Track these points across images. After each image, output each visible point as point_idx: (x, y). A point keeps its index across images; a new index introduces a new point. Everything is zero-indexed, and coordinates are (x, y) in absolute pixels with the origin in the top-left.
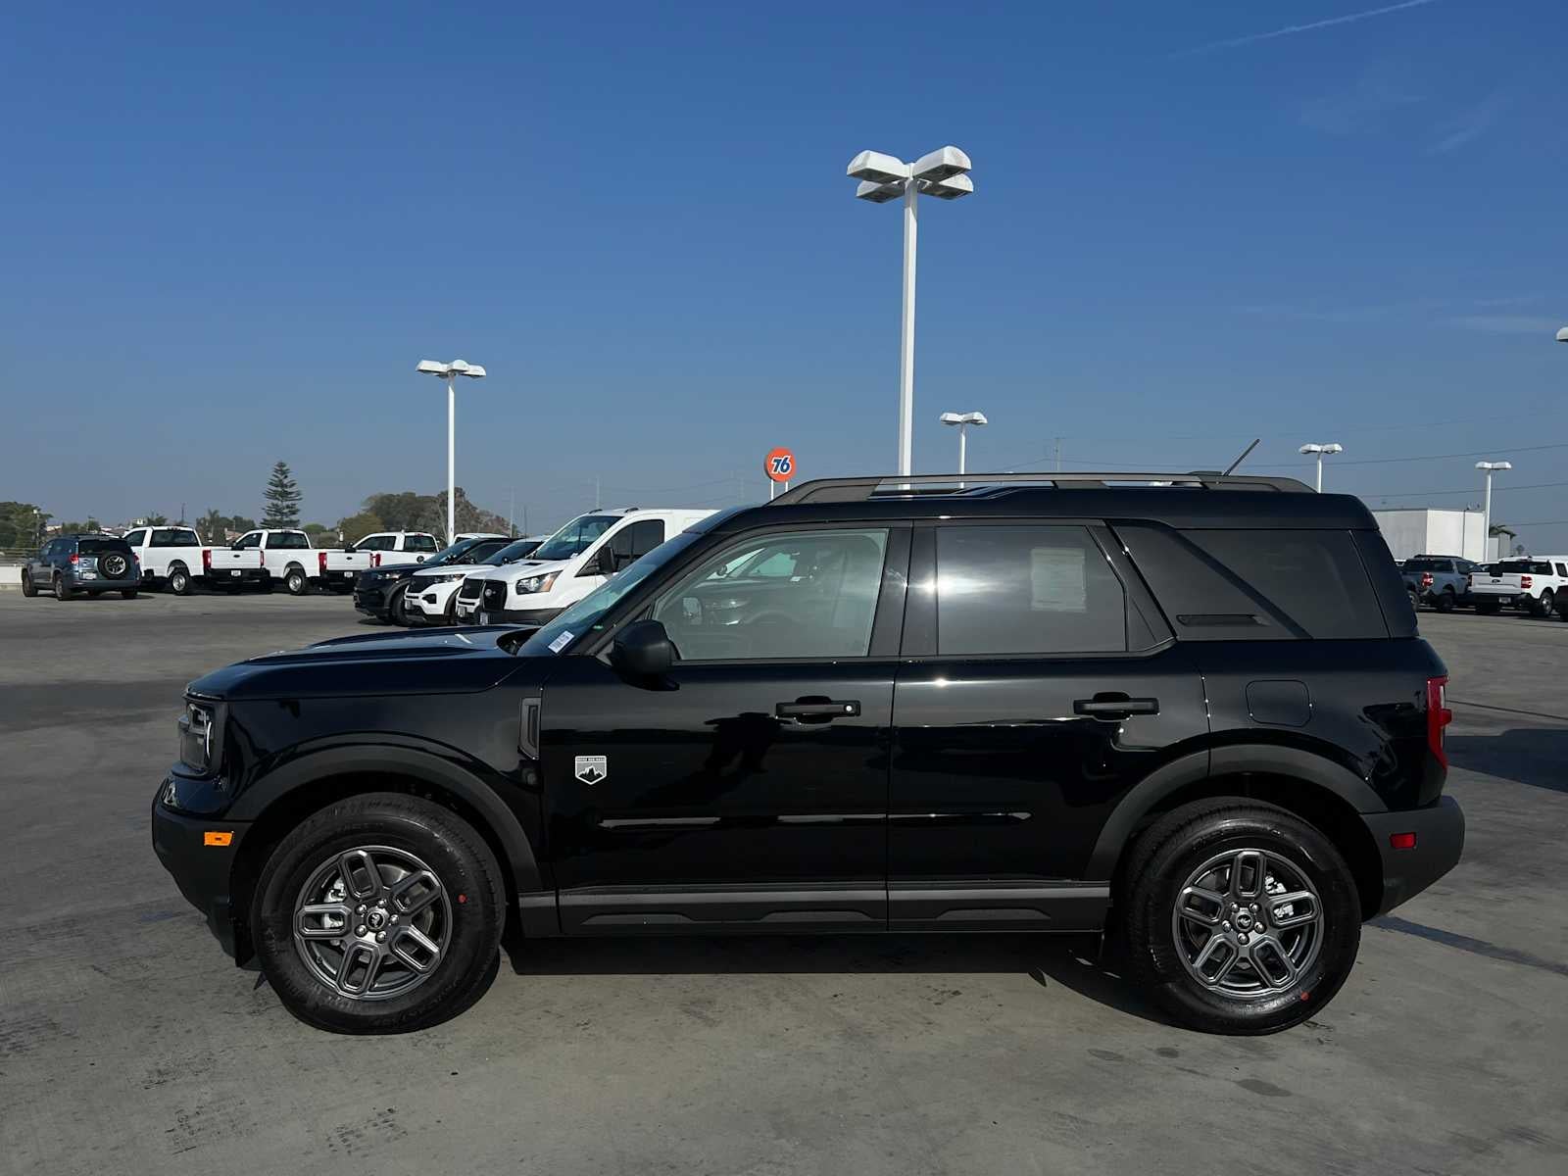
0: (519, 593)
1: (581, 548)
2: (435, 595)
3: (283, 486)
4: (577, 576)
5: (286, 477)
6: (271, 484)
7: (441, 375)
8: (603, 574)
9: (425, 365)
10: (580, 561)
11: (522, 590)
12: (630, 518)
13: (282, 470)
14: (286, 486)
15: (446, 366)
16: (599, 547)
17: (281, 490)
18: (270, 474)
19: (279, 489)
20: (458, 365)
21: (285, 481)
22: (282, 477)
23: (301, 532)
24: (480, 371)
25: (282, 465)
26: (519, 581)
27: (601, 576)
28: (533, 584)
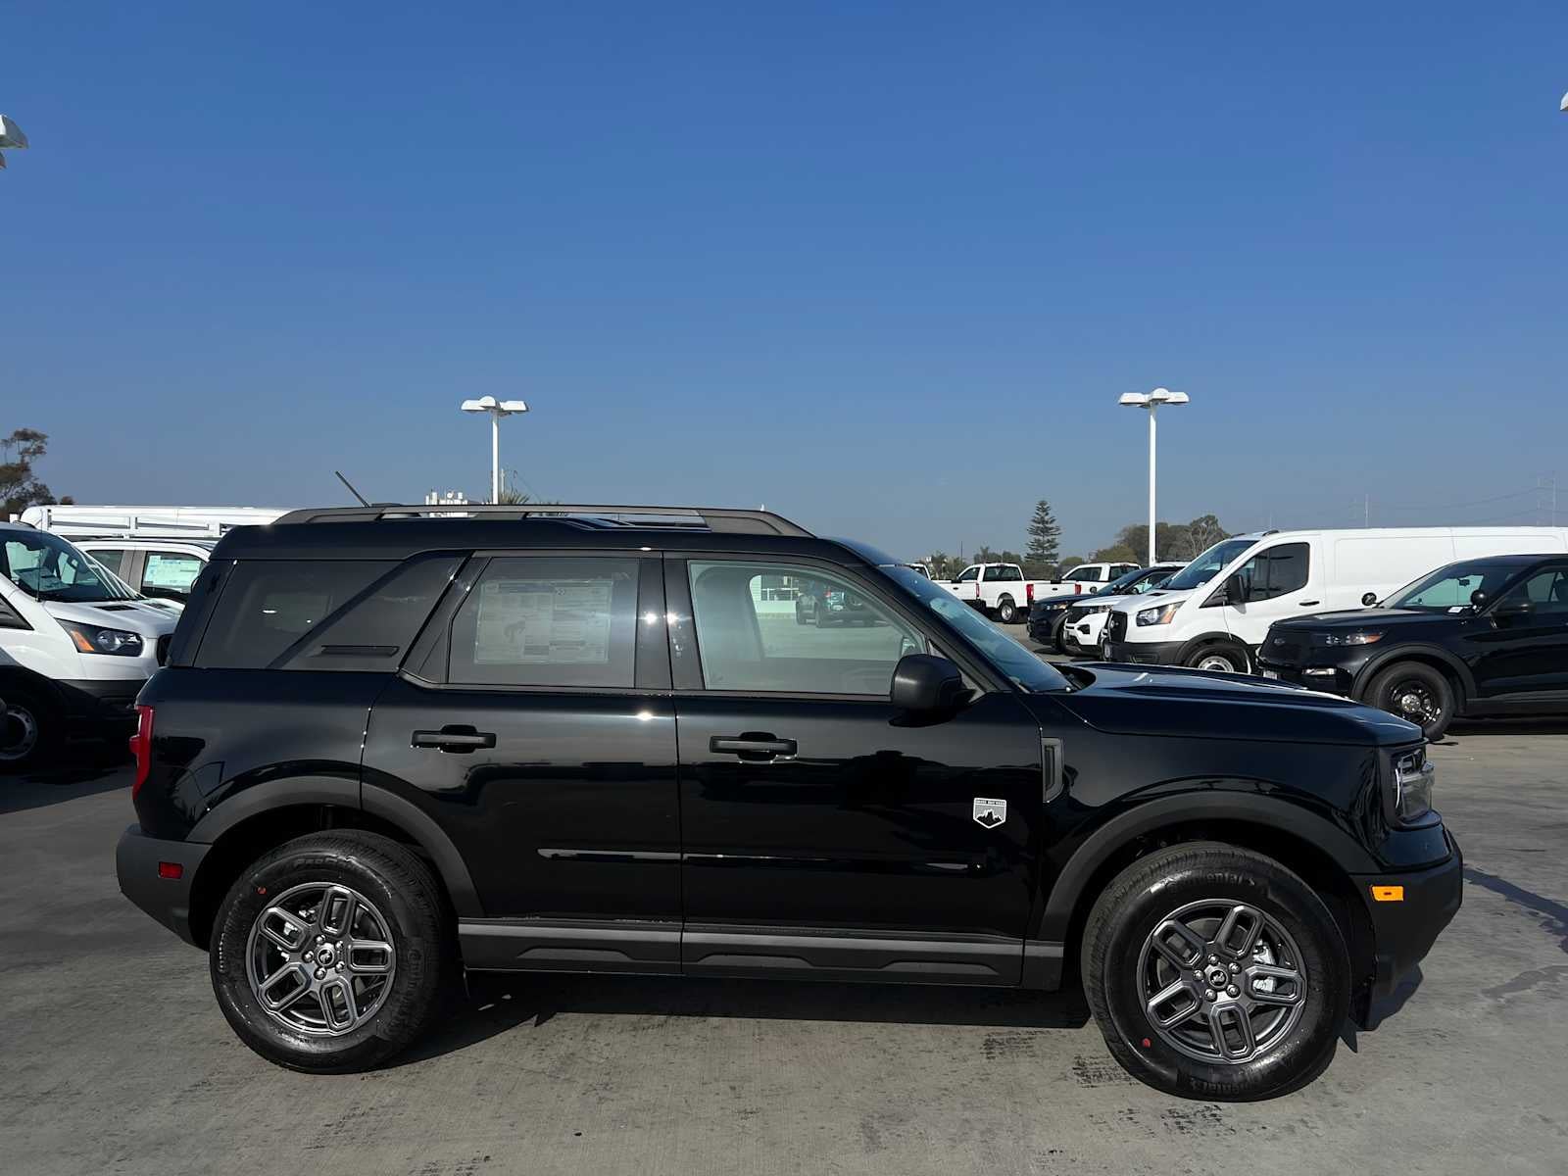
0: (1139, 625)
1: (1208, 576)
2: (1088, 626)
3: (1043, 522)
4: (1203, 606)
5: (1047, 514)
6: (1034, 521)
7: (1144, 405)
8: (1232, 604)
9: (1127, 398)
10: (1205, 590)
11: (1142, 622)
12: (1266, 543)
13: (1043, 508)
14: (1047, 523)
15: (1147, 396)
16: (1229, 574)
17: (1043, 526)
18: (1032, 512)
19: (1041, 525)
20: (1159, 393)
21: (1046, 518)
22: (1043, 514)
23: (1015, 565)
24: (1183, 397)
25: (1042, 503)
26: (1140, 613)
27: (1231, 607)
28: (1156, 614)
